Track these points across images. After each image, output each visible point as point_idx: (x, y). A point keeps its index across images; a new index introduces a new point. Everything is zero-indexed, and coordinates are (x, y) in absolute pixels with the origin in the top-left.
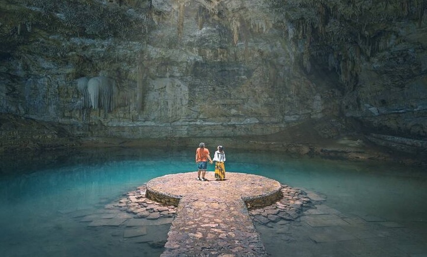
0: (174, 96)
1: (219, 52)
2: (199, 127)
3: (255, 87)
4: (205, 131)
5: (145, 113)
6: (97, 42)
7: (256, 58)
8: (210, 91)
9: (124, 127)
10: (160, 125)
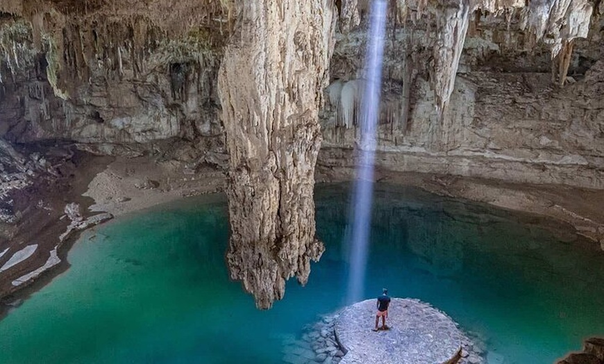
1: (526, 37)
2: (488, 162)
5: (411, 133)
9: (384, 153)
10: (432, 154)
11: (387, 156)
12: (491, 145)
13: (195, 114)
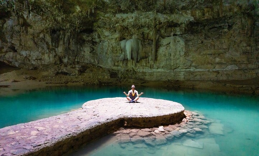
0: (175, 49)
1: (205, 11)
2: (192, 73)
3: (234, 38)
4: (196, 76)
5: (157, 62)
6: (129, 15)
7: (236, 13)
8: (199, 44)
9: (146, 72)
10: (167, 71)
13: (61, 53)
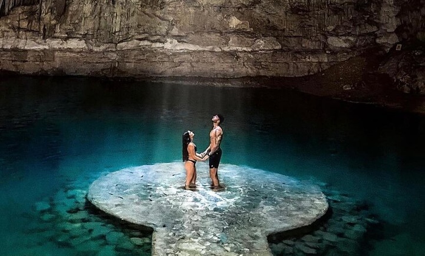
2: (170, 55)
9: (25, 51)
10: (96, 49)
11: (30, 55)
12: (175, 31)
